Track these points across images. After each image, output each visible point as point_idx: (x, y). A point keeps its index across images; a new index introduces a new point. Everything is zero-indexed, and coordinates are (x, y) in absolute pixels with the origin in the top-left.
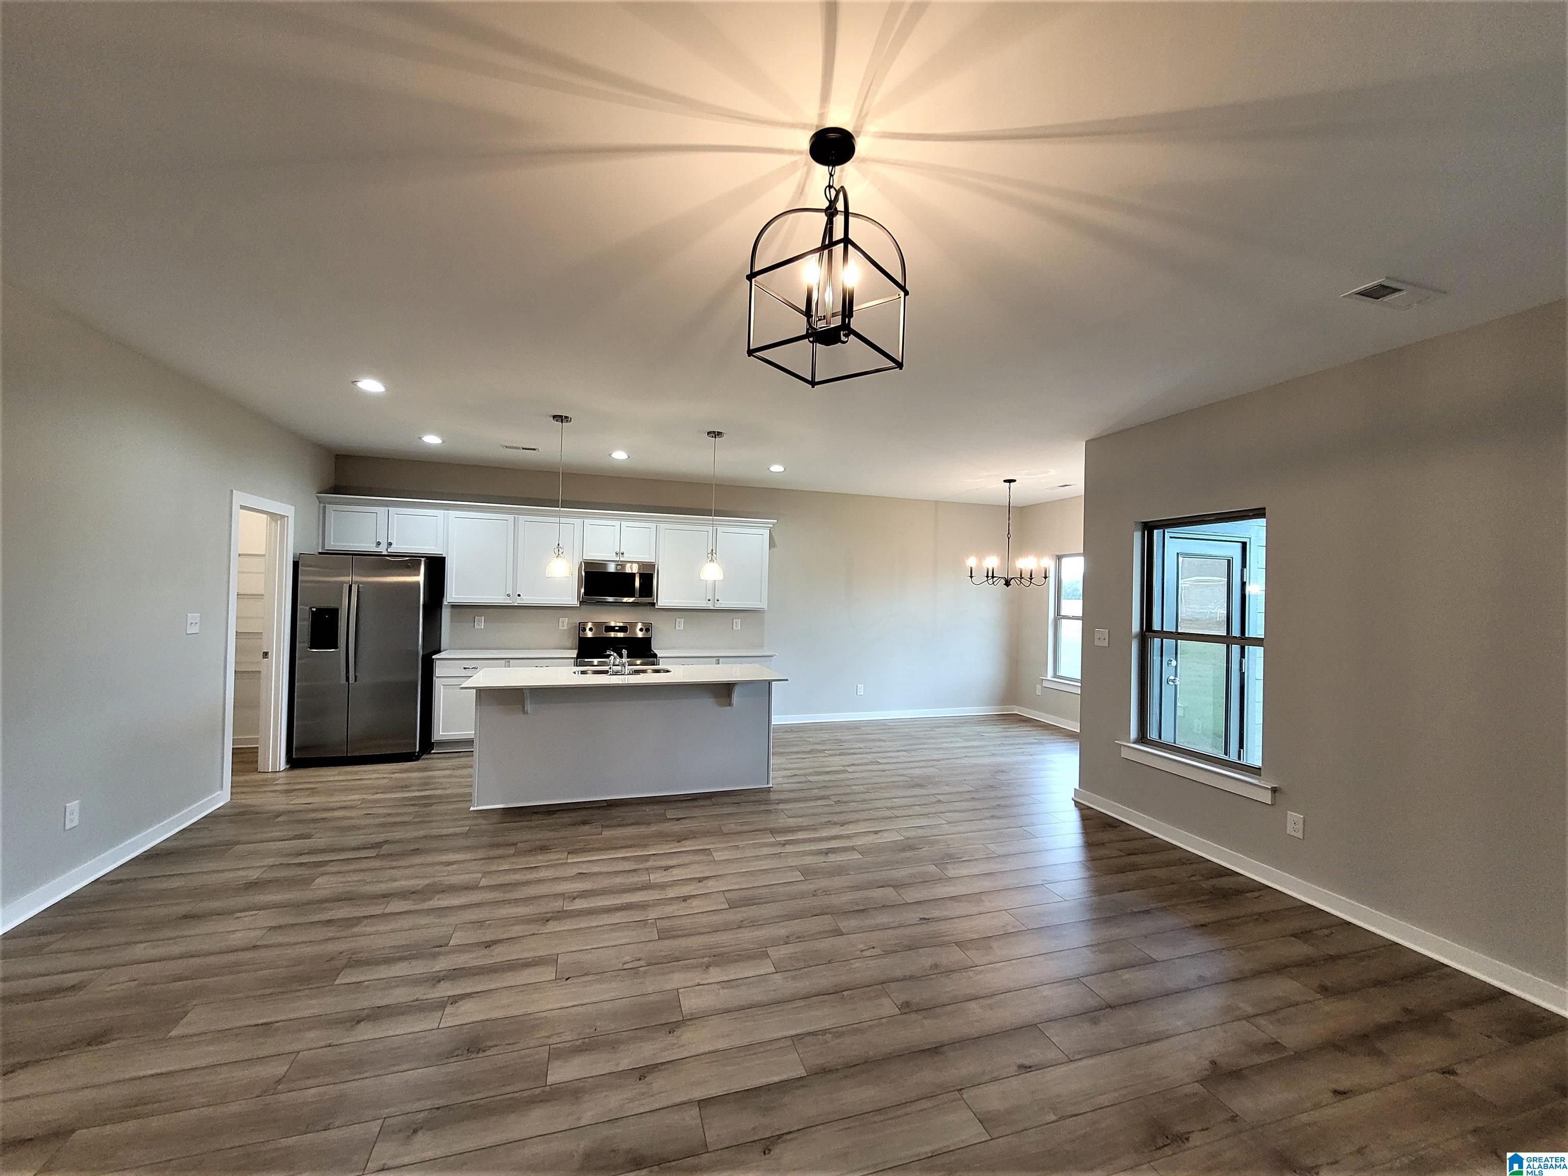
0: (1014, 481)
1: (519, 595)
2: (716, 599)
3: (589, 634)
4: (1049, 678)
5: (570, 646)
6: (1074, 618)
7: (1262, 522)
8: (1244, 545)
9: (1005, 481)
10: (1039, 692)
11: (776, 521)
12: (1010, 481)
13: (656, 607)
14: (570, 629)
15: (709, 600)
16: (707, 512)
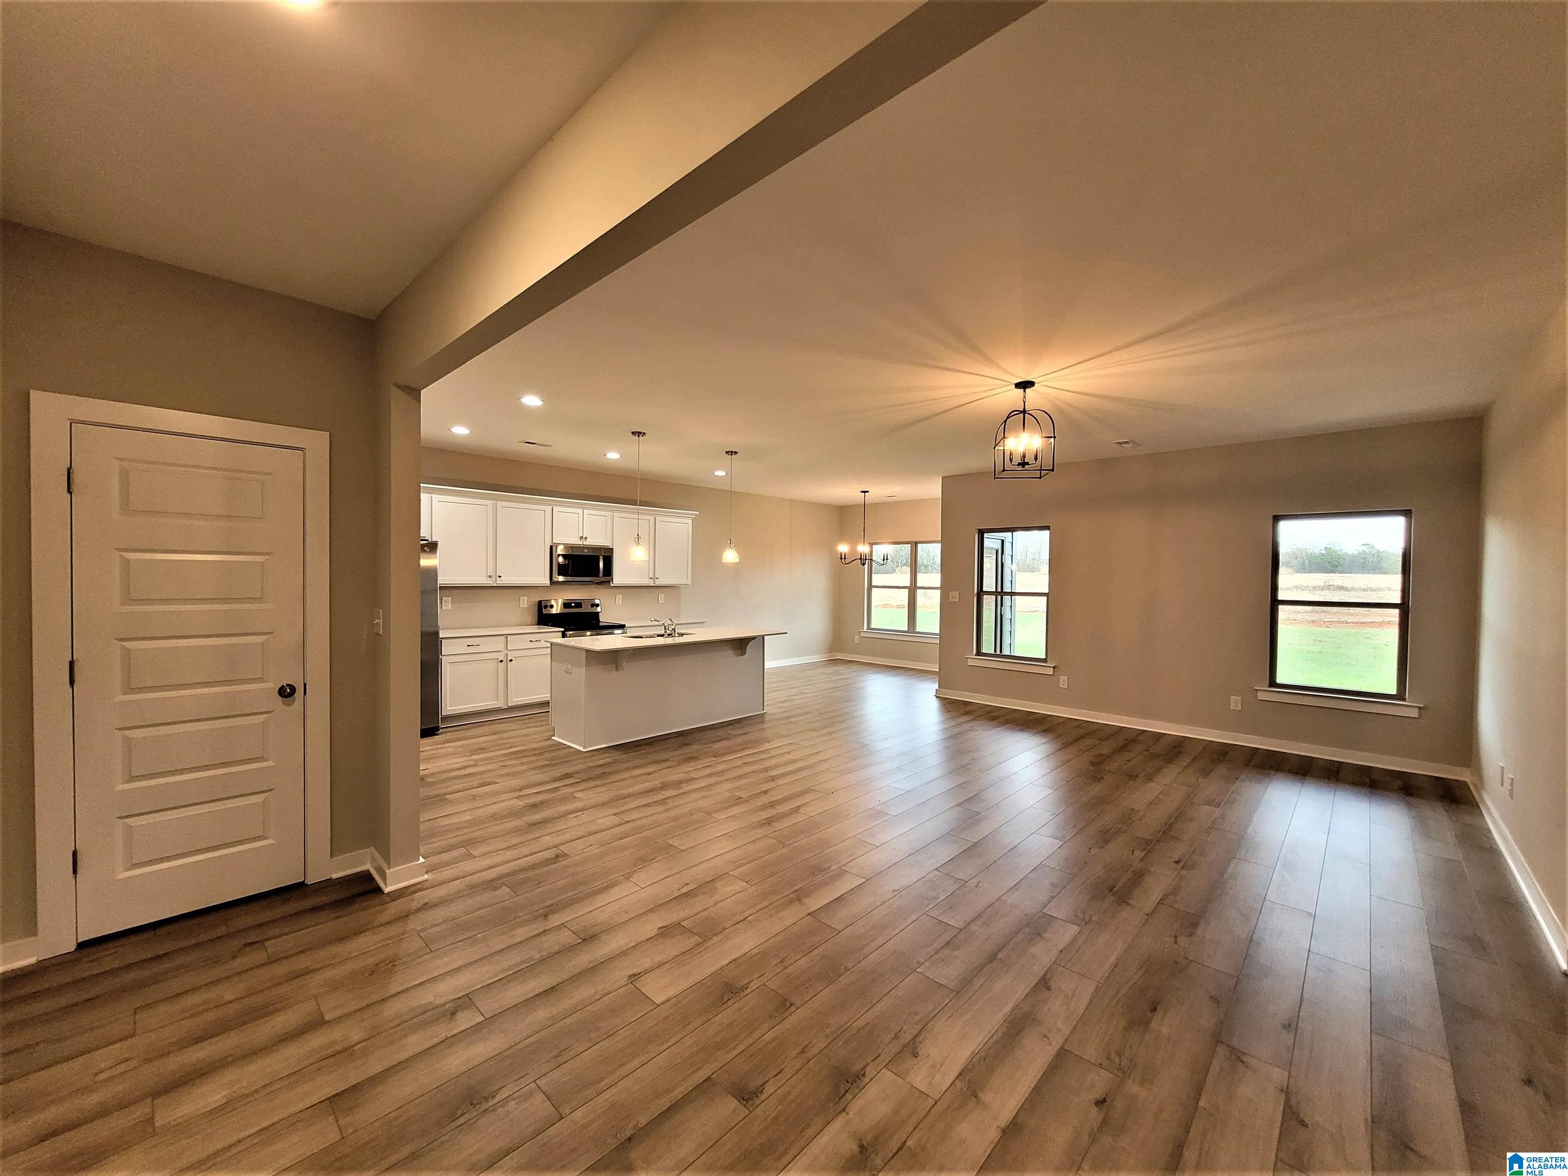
0: (868, 492)
1: (500, 577)
2: (656, 577)
4: (865, 630)
5: (529, 623)
6: (904, 587)
7: (1046, 533)
8: (1003, 541)
9: (862, 492)
10: (857, 641)
11: (698, 513)
12: (865, 492)
13: (612, 585)
14: (529, 607)
15: (651, 578)
16: (633, 502)
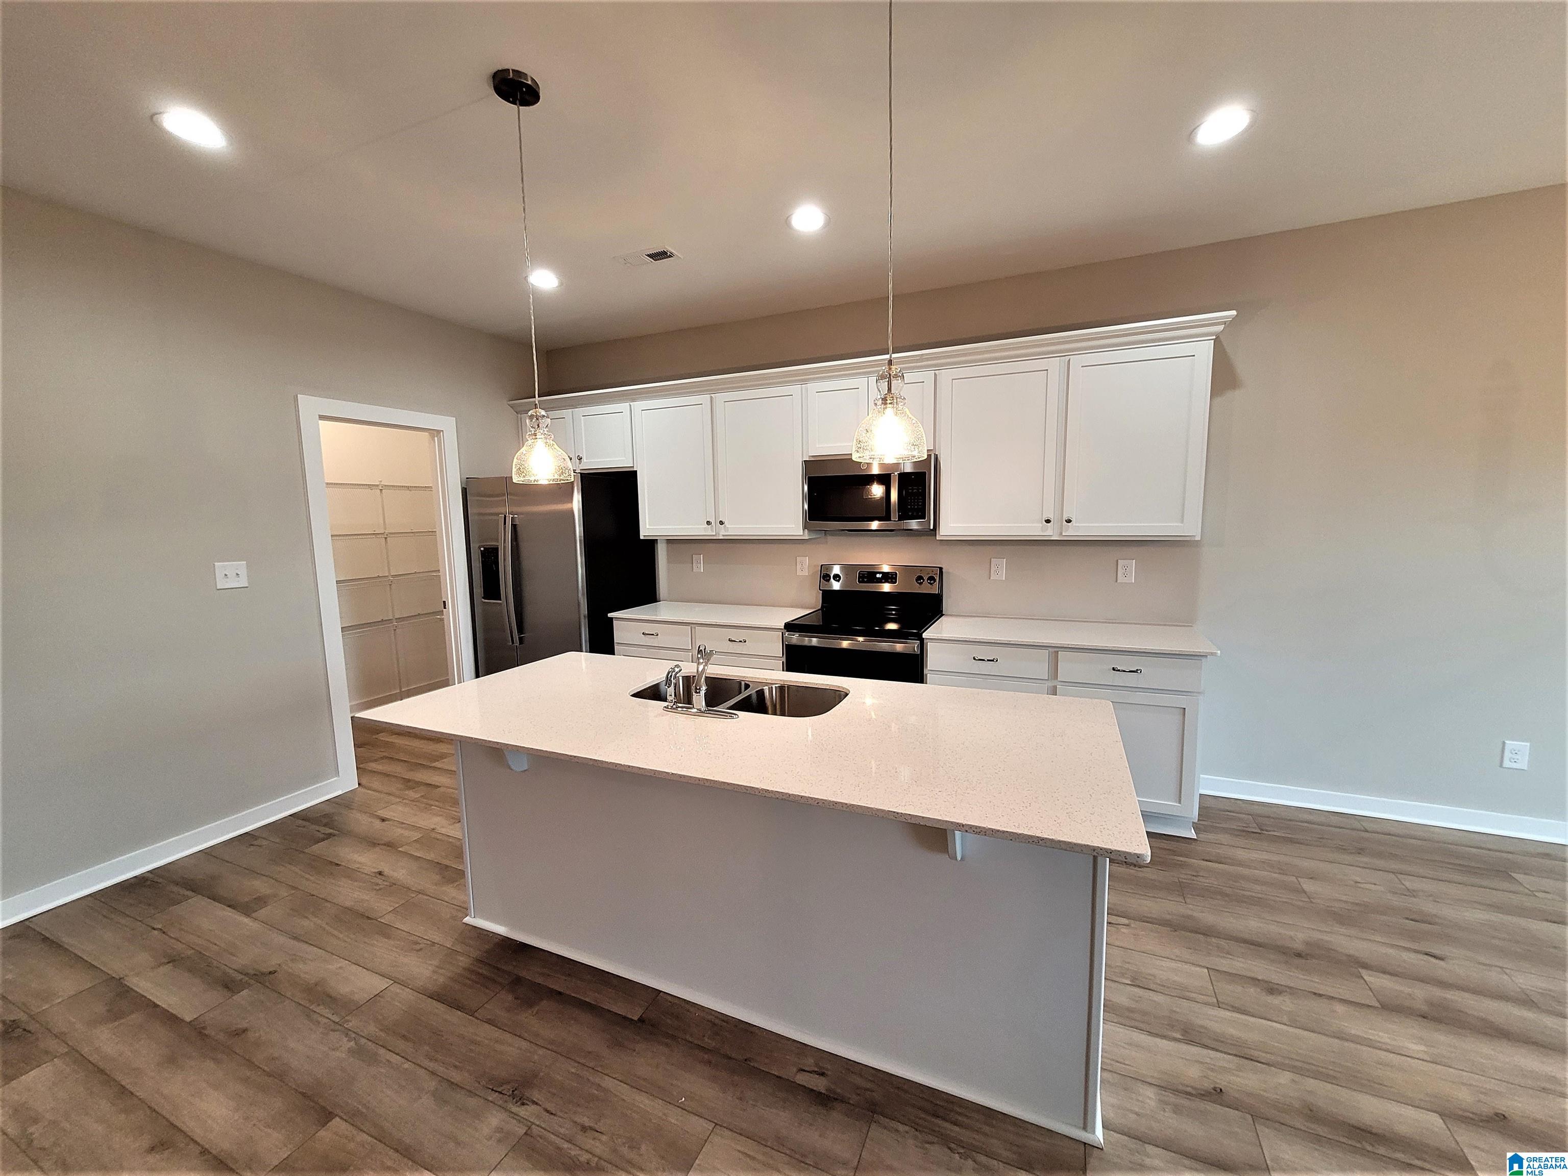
1: (722, 523)
2: (1065, 518)
3: (836, 586)
11: (1234, 313)
13: (942, 537)
14: (803, 576)
15: (1048, 521)
